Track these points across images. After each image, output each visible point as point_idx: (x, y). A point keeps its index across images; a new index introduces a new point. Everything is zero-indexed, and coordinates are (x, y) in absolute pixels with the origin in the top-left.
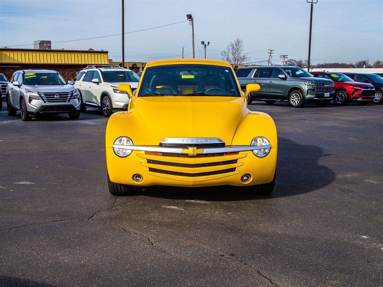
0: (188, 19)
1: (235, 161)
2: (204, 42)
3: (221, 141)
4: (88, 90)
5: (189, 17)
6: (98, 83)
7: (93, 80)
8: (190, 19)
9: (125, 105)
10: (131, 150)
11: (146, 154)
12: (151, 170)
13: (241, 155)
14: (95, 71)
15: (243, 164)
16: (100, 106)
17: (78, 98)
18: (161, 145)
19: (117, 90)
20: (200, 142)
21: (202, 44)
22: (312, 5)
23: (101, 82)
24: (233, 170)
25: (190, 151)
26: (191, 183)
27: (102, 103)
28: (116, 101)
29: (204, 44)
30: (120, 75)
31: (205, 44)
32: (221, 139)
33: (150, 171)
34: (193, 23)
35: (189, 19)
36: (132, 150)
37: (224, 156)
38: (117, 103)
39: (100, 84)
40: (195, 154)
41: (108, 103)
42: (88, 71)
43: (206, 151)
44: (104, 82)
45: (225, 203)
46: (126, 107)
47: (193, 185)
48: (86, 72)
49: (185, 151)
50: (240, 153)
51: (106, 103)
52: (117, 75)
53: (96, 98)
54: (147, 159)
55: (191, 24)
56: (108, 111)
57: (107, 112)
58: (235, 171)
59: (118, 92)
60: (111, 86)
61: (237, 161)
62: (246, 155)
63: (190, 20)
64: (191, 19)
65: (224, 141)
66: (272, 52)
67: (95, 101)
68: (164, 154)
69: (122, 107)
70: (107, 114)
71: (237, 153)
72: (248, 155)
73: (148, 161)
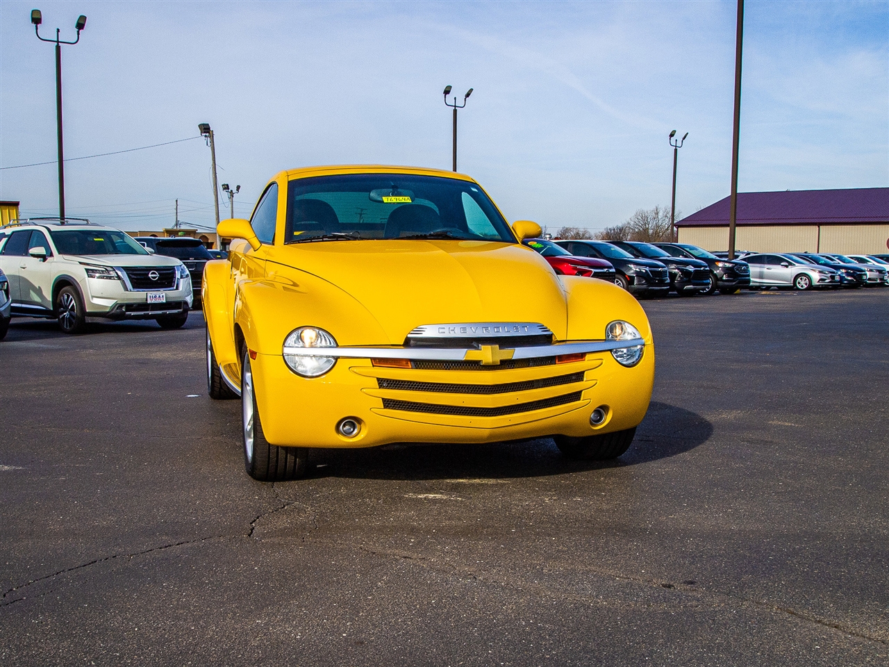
0: (202, 133)
1: (579, 376)
2: (227, 185)
3: (545, 329)
4: (18, 274)
5: (204, 129)
6: (44, 258)
7: (32, 251)
8: (207, 134)
9: (116, 304)
10: (333, 357)
11: (373, 366)
12: (388, 404)
13: (589, 361)
14: (33, 230)
15: (595, 382)
16: (50, 310)
17: (5, 290)
18: (408, 343)
19: (93, 271)
20: (503, 333)
21: (224, 189)
22: (455, 111)
23: (51, 255)
24: (576, 396)
25: (486, 354)
26: (486, 433)
27: (58, 301)
28: (93, 297)
29: (228, 189)
30: (95, 239)
31: (232, 191)
32: (545, 325)
33: (385, 407)
34: (212, 142)
35: (205, 132)
36: (336, 358)
37: (555, 364)
38: (96, 301)
39: (49, 259)
40: (498, 360)
41: (73, 302)
42: (13, 232)
43: (520, 353)
44: (61, 255)
45: (541, 479)
46: (117, 308)
47: (491, 436)
48: (10, 233)
49: (472, 355)
50: (587, 357)
51: (67, 301)
52: (89, 238)
53: (39, 291)
54: (377, 378)
55: (209, 144)
56: (74, 321)
57: (71, 323)
58: (579, 400)
59: (97, 275)
60: (80, 263)
61: (583, 376)
62: (600, 361)
63: (206, 136)
64: (209, 133)
65: (553, 330)
66: (364, 212)
67: (37, 299)
68: (418, 364)
69: (108, 310)
70: (70, 327)
71: (581, 356)
72: (604, 361)
73: (379, 384)
